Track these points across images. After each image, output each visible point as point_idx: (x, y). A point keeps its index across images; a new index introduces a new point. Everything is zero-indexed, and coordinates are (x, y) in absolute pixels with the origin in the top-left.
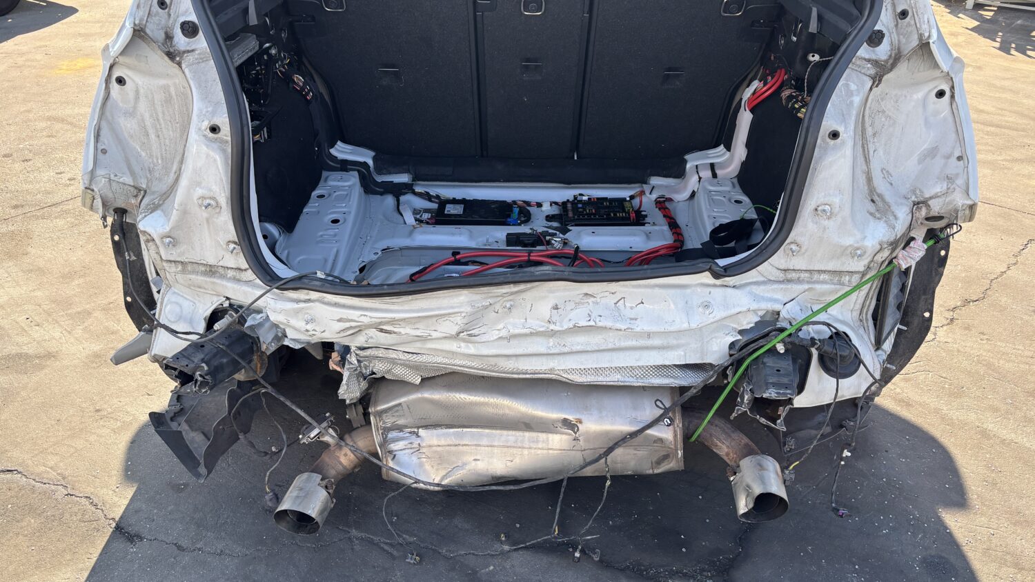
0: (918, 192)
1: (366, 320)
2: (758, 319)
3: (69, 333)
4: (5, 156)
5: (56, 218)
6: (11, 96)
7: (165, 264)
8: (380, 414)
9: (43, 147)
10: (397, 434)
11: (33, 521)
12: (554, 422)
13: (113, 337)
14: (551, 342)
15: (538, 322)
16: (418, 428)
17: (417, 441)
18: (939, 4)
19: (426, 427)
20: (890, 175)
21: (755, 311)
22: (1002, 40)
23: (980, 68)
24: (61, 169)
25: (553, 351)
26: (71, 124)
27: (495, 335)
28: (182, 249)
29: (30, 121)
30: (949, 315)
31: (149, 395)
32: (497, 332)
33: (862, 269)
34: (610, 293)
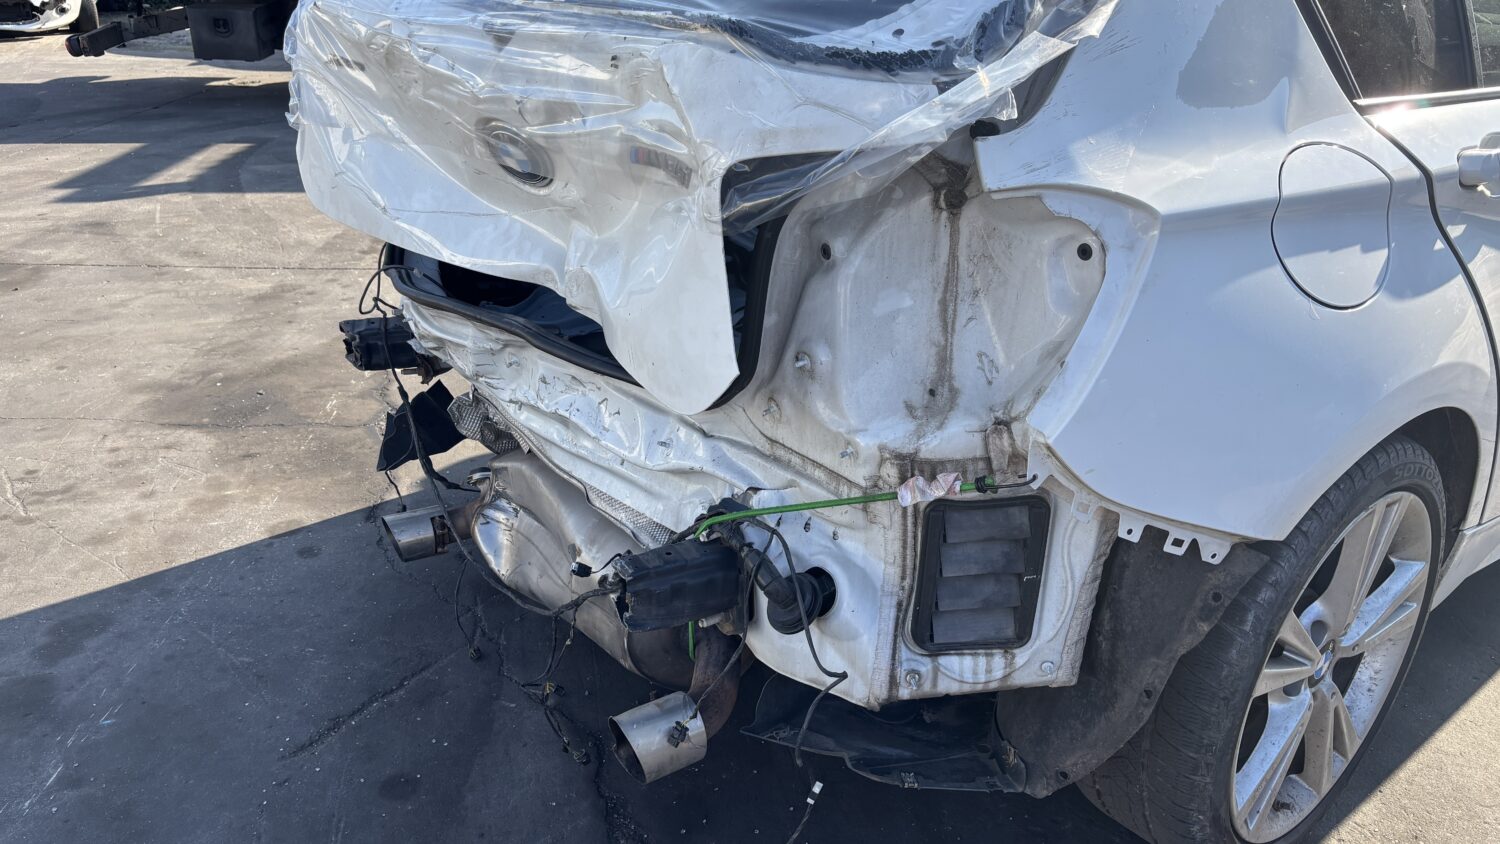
0: (1013, 407)
8: (496, 472)
10: (505, 504)
15: (534, 394)
16: (521, 507)
17: (514, 520)
19: (524, 509)
20: (997, 368)
25: (564, 446)
33: (863, 483)
34: (597, 386)
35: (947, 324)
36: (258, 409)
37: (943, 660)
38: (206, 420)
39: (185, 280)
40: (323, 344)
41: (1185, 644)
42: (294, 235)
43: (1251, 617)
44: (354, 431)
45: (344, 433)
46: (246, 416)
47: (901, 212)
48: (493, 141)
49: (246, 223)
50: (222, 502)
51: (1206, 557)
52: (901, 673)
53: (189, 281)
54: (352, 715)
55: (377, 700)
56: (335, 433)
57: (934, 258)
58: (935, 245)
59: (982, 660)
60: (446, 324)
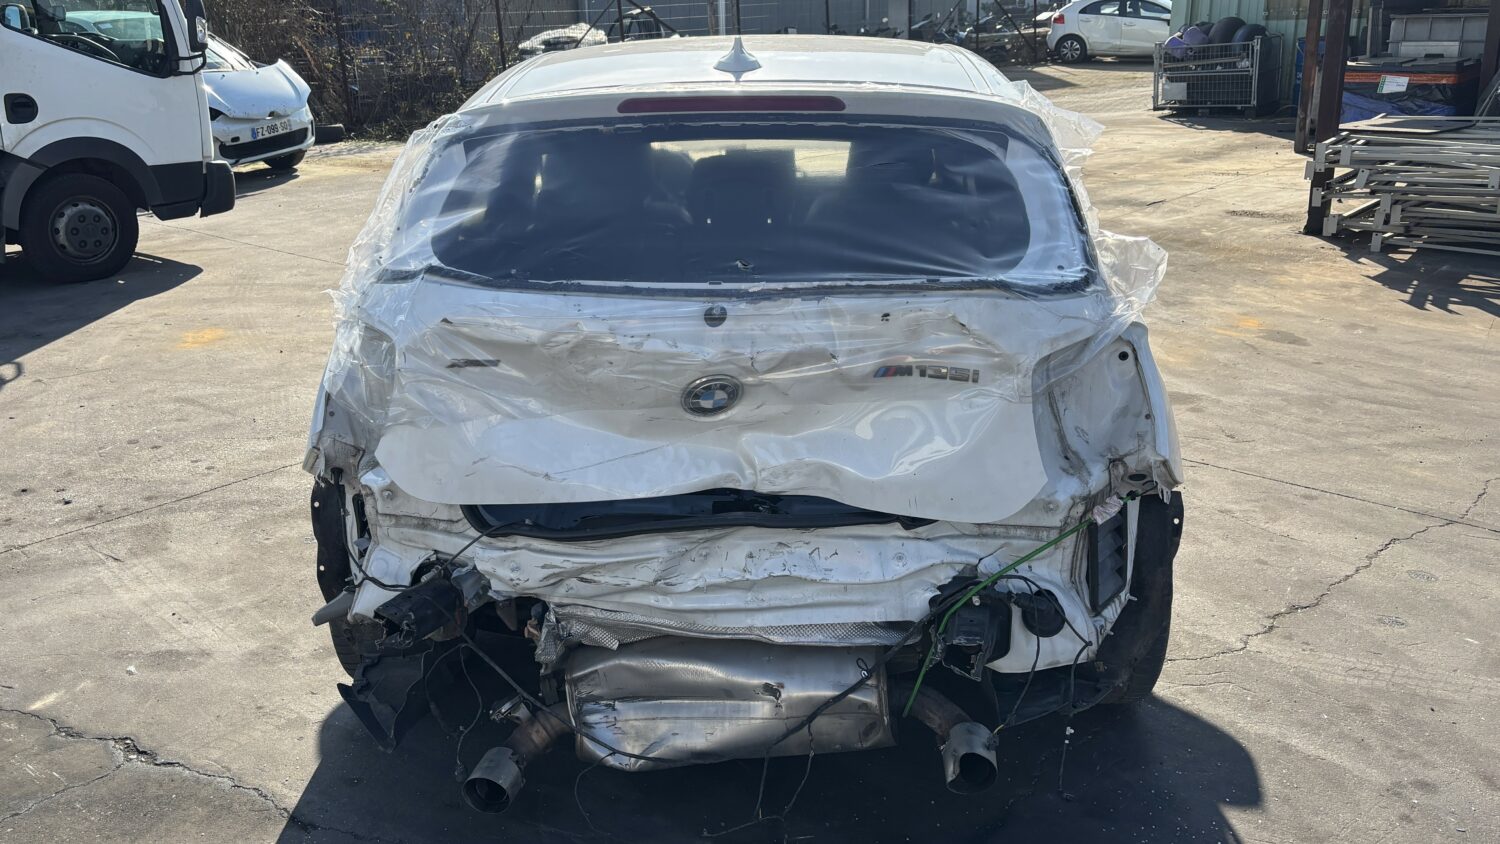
0: (1113, 450)
1: (568, 566)
2: (954, 574)
3: (222, 630)
4: (130, 442)
5: (195, 510)
6: (129, 374)
7: (380, 518)
8: (576, 682)
9: (174, 432)
10: (593, 706)
11: (200, 809)
12: (754, 688)
13: (270, 635)
14: (750, 596)
15: (733, 571)
16: (615, 700)
17: (614, 714)
18: (1332, 246)
19: (623, 699)
21: (951, 564)
22: (1415, 292)
23: (1374, 329)
24: (197, 457)
25: (751, 606)
26: (203, 405)
27: (690, 585)
28: (398, 503)
29: (155, 402)
30: (1268, 623)
31: (313, 693)
32: (693, 582)
33: (1060, 527)
34: (804, 543)
35: (1057, 417)
37: (1104, 615)
52: (1098, 629)
59: (1113, 605)
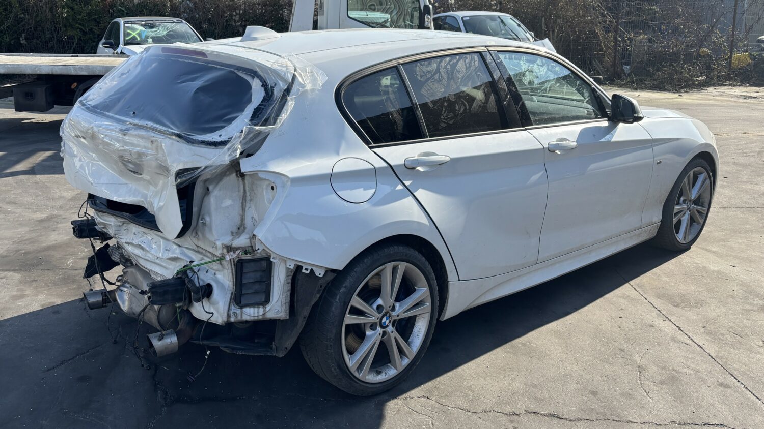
8: (125, 273)
20: (256, 221)
33: (219, 256)
34: (150, 235)
35: (243, 209)
36: (39, 264)
37: (244, 309)
38: (17, 268)
39: (8, 214)
40: (69, 239)
41: (314, 300)
42: (58, 193)
43: (338, 297)
44: (78, 271)
45: (74, 272)
46: (33, 266)
47: (228, 178)
48: (124, 162)
49: (36, 189)
50: (23, 296)
51: (317, 274)
52: (231, 313)
53: (10, 214)
54: (69, 360)
55: (79, 356)
56: (71, 272)
57: (239, 191)
58: (239, 187)
59: (256, 309)
60: (106, 218)
